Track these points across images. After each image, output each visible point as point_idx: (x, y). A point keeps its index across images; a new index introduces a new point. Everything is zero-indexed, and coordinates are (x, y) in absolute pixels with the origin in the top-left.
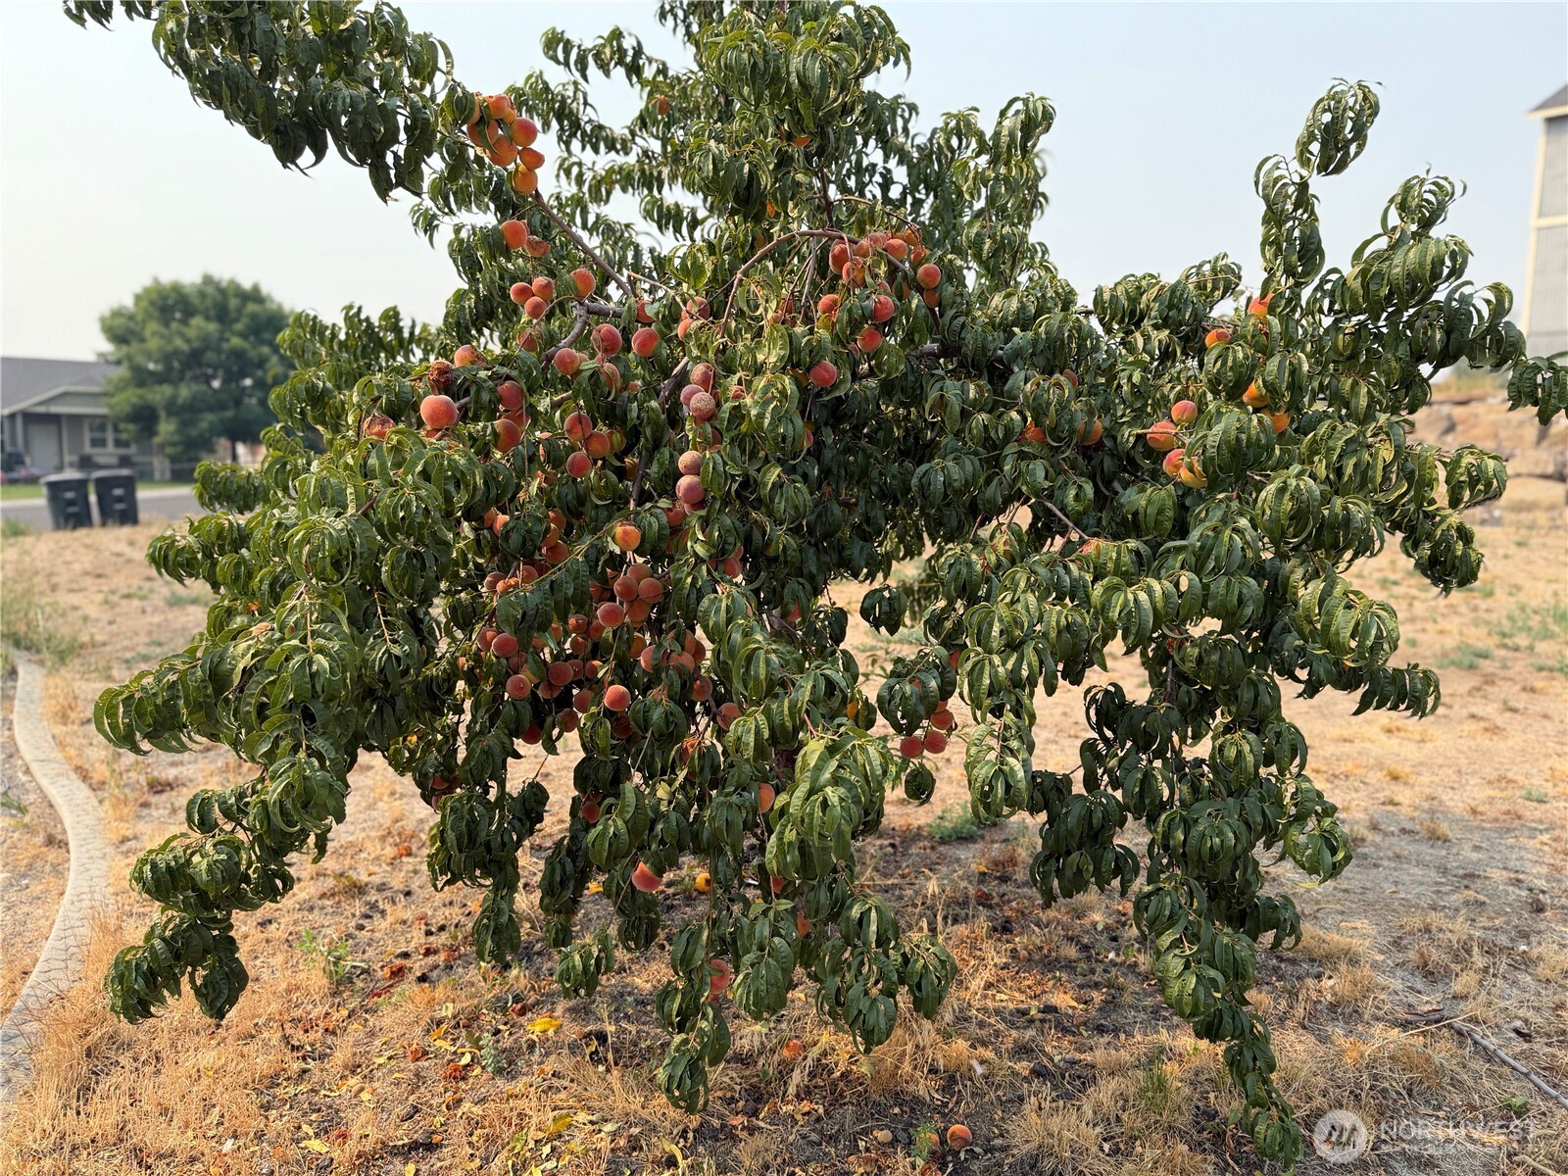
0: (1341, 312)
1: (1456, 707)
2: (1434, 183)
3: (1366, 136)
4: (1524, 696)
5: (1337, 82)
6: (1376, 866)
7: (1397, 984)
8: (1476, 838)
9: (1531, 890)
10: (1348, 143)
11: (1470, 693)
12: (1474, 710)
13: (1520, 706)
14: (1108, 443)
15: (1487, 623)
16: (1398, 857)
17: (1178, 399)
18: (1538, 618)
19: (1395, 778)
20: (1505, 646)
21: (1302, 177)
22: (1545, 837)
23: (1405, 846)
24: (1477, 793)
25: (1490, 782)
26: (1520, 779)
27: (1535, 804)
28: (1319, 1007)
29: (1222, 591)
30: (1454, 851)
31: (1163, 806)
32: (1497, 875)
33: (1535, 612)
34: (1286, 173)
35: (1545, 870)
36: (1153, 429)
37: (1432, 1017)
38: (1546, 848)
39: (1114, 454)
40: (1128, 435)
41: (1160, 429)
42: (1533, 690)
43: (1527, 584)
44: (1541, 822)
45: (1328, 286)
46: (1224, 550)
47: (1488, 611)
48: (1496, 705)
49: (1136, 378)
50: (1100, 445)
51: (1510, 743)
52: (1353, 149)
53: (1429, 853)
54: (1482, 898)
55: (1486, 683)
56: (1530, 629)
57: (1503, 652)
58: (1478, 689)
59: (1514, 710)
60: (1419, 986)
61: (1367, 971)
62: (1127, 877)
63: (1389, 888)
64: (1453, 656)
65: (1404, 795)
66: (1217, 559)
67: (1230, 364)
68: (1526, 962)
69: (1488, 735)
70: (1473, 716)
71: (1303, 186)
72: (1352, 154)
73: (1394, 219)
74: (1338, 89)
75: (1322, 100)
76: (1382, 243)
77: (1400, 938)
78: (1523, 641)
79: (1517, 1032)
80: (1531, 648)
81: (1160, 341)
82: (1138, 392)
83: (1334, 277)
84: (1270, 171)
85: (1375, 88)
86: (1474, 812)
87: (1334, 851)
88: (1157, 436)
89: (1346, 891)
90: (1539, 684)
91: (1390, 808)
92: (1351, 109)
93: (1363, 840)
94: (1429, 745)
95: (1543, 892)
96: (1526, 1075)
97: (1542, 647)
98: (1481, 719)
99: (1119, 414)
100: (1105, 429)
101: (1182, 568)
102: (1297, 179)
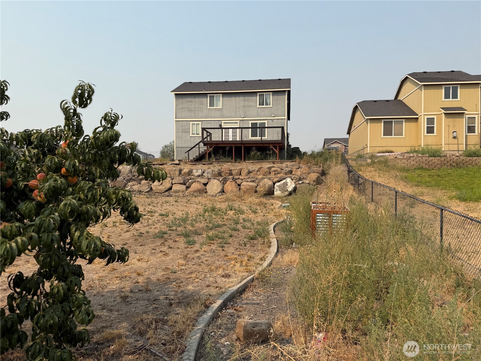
0: (90, 148)
1: (157, 249)
2: (114, 114)
3: (92, 99)
4: (174, 243)
5: (82, 82)
6: (131, 304)
7: (132, 340)
8: (158, 288)
9: (169, 300)
10: (86, 100)
11: (161, 245)
12: (161, 249)
13: (172, 246)
14: (15, 187)
15: (167, 224)
16: (137, 299)
17: (39, 172)
18: (178, 221)
19: (139, 274)
20: (170, 230)
21: (74, 107)
22: (174, 283)
23: (139, 295)
24: (160, 274)
25: (163, 270)
26: (171, 267)
27: (173, 274)
28: (108, 357)
29: (46, 238)
30: (152, 293)
31: (36, 312)
32: (162, 298)
33: (178, 220)
34: (70, 105)
35: (173, 293)
36: (31, 182)
37: (140, 348)
38: (174, 286)
39: (17, 191)
40: (22, 184)
41: (33, 183)
42: (176, 241)
43: (177, 212)
44: (174, 279)
45: (86, 140)
46: (47, 225)
47: (167, 220)
48: (166, 247)
49: (23, 166)
50: (12, 188)
51: (170, 257)
52: (89, 101)
53: (146, 295)
54: (157, 306)
55: (165, 241)
56: (176, 224)
57: (170, 232)
58: (163, 243)
59: (171, 248)
60: (139, 339)
61: (124, 339)
62: (23, 342)
63: (133, 310)
64: (158, 235)
65: (141, 279)
66: (44, 228)
67: (53, 163)
68: (167, 321)
69: (164, 256)
70: (161, 251)
71: (75, 110)
72: (89, 103)
73: (104, 123)
74: (82, 84)
75: (78, 87)
76: (101, 129)
77: (135, 325)
78: (174, 228)
79: (162, 344)
80: (176, 229)
81: (34, 153)
82: (23, 170)
83: (87, 137)
84: (64, 105)
85: (93, 86)
86: (158, 280)
87: (89, 315)
88: (32, 185)
89: (121, 314)
90: (177, 240)
91: (137, 284)
92: (86, 90)
93: (128, 296)
94: (149, 262)
95: (172, 300)
96: (162, 357)
97: (179, 229)
98: (163, 252)
99: (18, 177)
100: (13, 182)
101: (33, 231)
102: (73, 108)
